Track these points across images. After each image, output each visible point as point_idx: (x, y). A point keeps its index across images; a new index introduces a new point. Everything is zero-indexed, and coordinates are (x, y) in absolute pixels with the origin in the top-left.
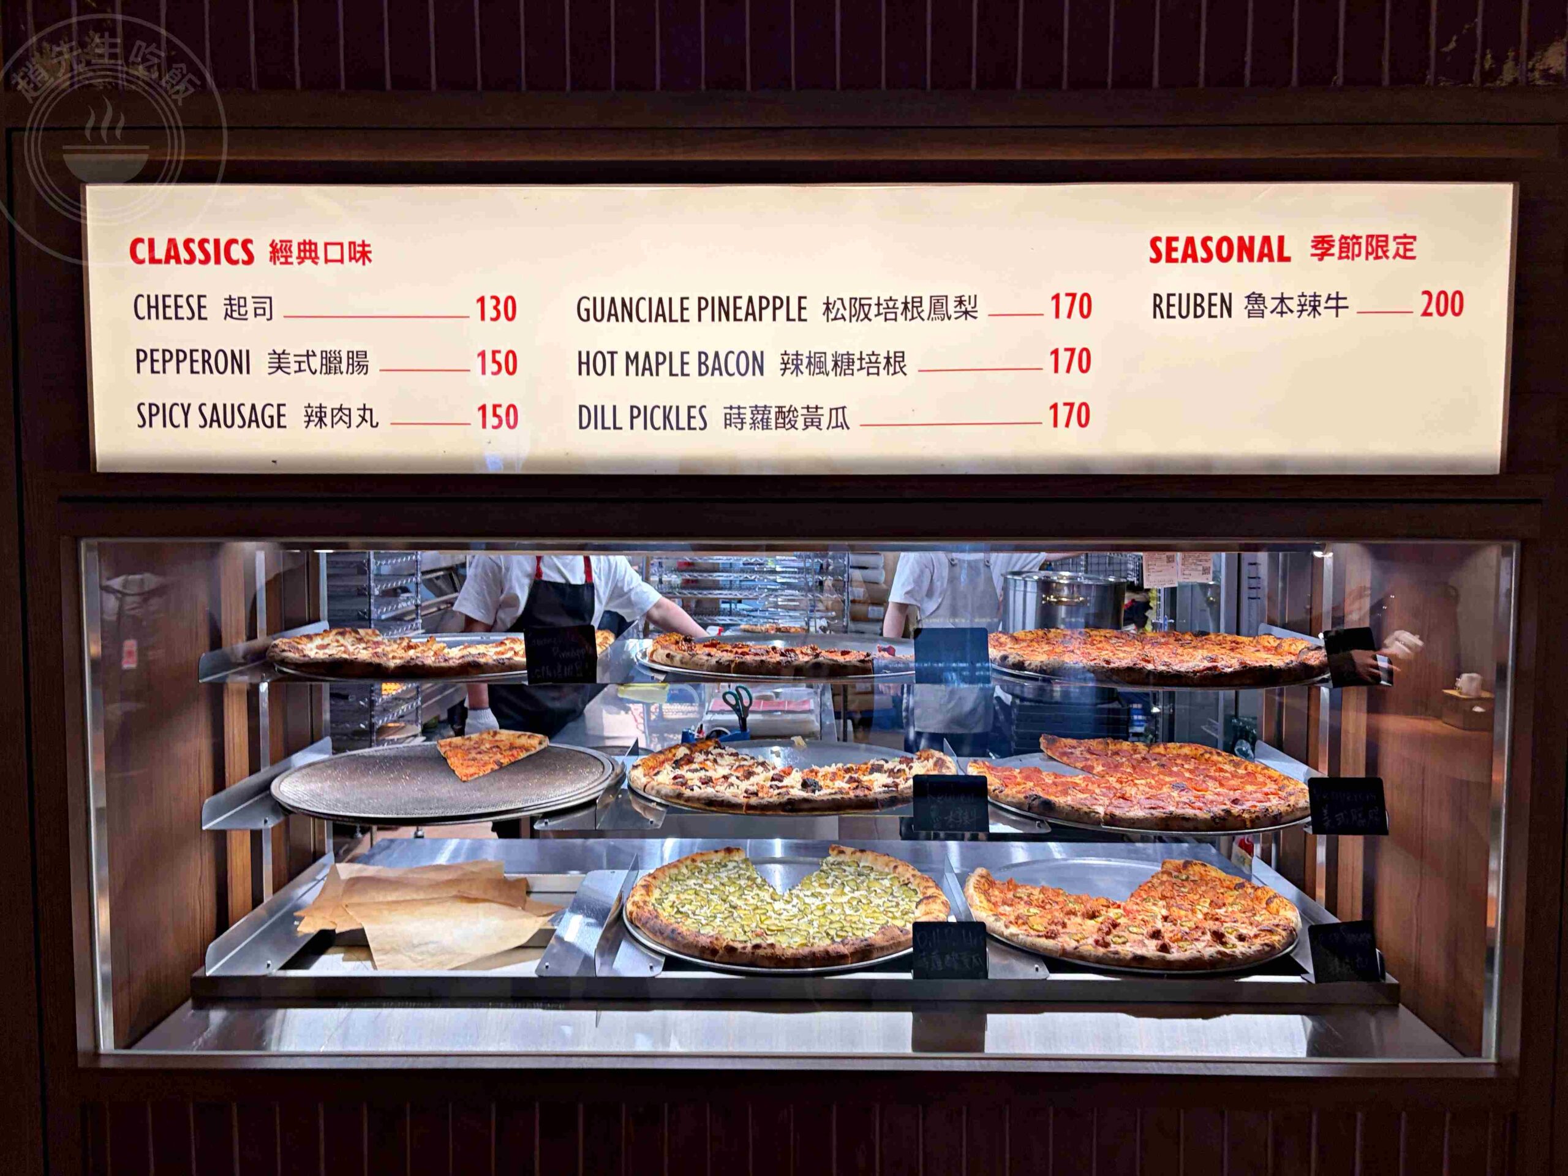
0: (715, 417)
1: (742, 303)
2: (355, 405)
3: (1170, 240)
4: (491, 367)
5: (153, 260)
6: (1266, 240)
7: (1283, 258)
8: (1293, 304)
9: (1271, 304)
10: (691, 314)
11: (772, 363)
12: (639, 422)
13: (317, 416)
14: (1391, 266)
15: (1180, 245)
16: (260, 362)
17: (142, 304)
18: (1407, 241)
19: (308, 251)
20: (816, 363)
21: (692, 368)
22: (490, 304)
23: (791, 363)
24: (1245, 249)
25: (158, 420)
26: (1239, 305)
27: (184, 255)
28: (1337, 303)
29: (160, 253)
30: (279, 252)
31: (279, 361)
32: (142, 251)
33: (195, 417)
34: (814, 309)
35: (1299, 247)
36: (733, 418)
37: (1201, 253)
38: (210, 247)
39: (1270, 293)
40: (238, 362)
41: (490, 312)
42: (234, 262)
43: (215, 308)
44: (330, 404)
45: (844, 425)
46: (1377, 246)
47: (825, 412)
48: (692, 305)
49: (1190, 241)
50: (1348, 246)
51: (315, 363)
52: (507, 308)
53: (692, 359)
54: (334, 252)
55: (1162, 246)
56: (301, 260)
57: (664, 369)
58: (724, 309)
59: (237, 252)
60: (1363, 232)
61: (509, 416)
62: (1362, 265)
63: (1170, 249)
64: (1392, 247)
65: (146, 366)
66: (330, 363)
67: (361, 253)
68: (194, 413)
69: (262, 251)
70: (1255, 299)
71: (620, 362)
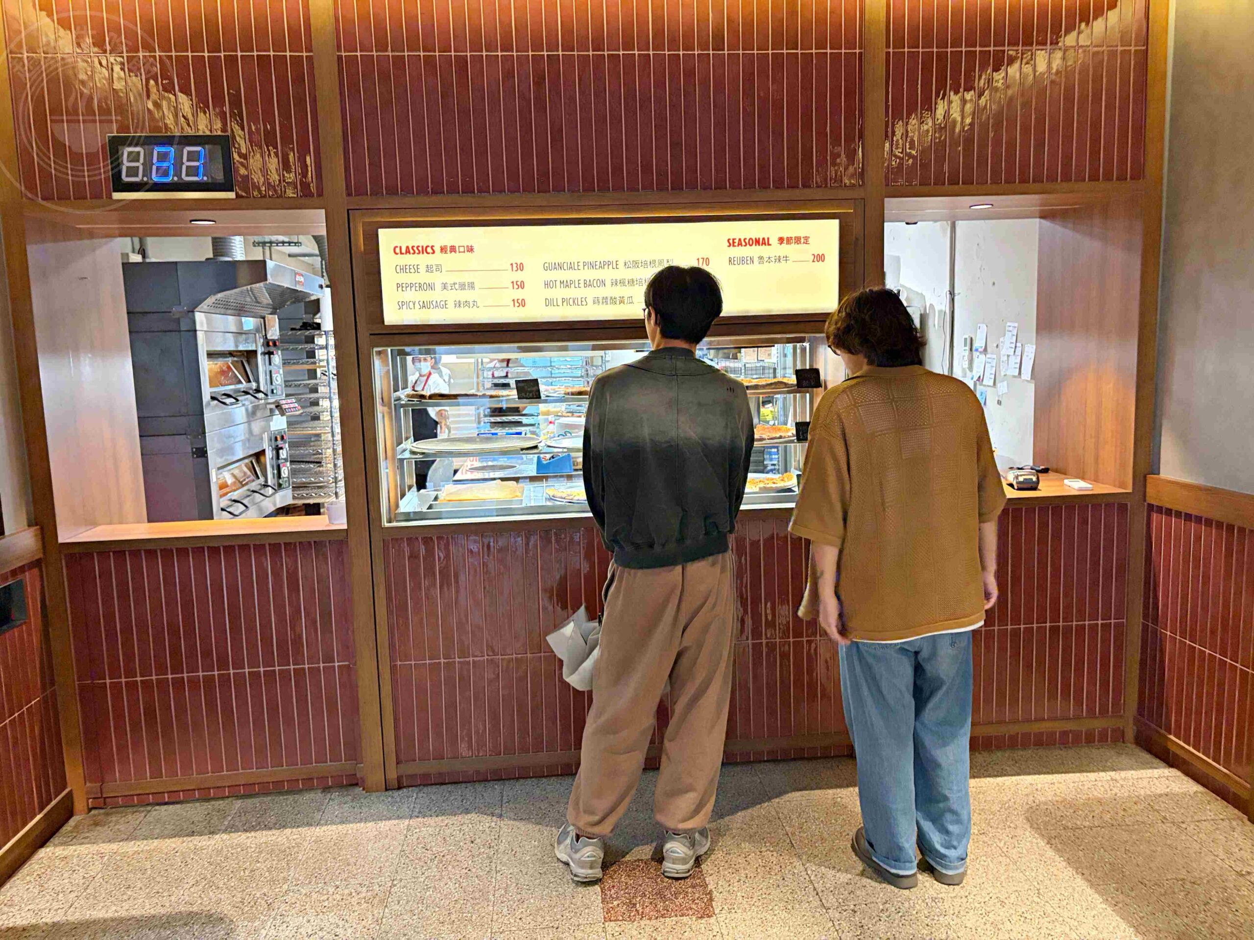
0: (590, 301)
1: (598, 263)
2: (471, 300)
3: (733, 239)
4: (516, 286)
5: (401, 253)
6: (764, 239)
7: (769, 245)
8: (773, 259)
9: (766, 259)
10: (581, 267)
11: (608, 283)
12: (565, 303)
13: (458, 304)
14: (802, 246)
15: (737, 241)
16: (438, 287)
17: (398, 268)
18: (806, 239)
19: (453, 249)
20: (622, 282)
21: (582, 285)
22: (515, 266)
23: (615, 283)
24: (757, 242)
25: (405, 307)
26: (756, 260)
27: (412, 251)
28: (786, 258)
29: (404, 251)
30: (443, 249)
31: (445, 286)
32: (398, 250)
33: (417, 305)
34: (621, 264)
35: (774, 241)
36: (596, 301)
37: (743, 243)
38: (420, 249)
39: (765, 256)
40: (431, 287)
41: (515, 268)
42: (428, 253)
43: (422, 269)
44: (463, 300)
45: (632, 303)
46: (798, 240)
47: (626, 299)
48: (581, 264)
49: (740, 240)
50: (789, 240)
51: (457, 286)
52: (520, 267)
53: (582, 282)
54: (462, 249)
55: (731, 241)
56: (451, 252)
57: (573, 286)
58: (592, 265)
59: (429, 250)
60: (793, 236)
61: (522, 303)
62: (794, 246)
63: (734, 242)
64: (802, 240)
65: (400, 289)
66: (462, 286)
67: (471, 249)
68: (417, 304)
69: (437, 249)
70: (761, 258)
71: (558, 283)
